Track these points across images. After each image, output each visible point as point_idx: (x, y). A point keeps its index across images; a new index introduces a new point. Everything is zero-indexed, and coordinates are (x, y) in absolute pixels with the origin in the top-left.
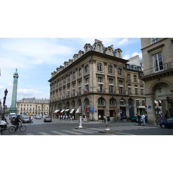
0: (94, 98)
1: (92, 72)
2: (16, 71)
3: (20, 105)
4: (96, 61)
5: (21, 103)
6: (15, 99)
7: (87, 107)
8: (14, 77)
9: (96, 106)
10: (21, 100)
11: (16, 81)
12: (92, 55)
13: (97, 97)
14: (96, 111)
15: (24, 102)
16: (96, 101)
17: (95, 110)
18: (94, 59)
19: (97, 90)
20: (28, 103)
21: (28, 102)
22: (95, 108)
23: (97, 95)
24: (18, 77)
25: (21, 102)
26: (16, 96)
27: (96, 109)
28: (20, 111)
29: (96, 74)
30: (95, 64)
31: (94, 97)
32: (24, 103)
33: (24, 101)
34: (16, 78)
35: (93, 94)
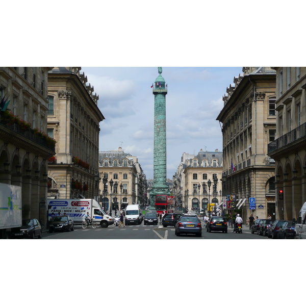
0: (257, 179)
1: (256, 121)
2: (160, 73)
3: (191, 177)
4: (264, 95)
5: (193, 168)
6: (161, 163)
7: (230, 198)
8: (155, 93)
9: (261, 196)
10: (191, 160)
11: (160, 106)
12: (256, 83)
13: (264, 176)
14: (261, 207)
15: (203, 164)
16: (263, 185)
17: (257, 205)
18: (259, 91)
19: (265, 161)
20: (214, 168)
21: (215, 164)
22: (260, 199)
23: (266, 173)
24: (165, 94)
25: (192, 165)
26: (165, 152)
27: (260, 202)
28: (192, 197)
29: (264, 125)
30: (262, 102)
31: (257, 176)
32: (202, 168)
33: (200, 163)
34: (159, 96)
35: (255, 170)
